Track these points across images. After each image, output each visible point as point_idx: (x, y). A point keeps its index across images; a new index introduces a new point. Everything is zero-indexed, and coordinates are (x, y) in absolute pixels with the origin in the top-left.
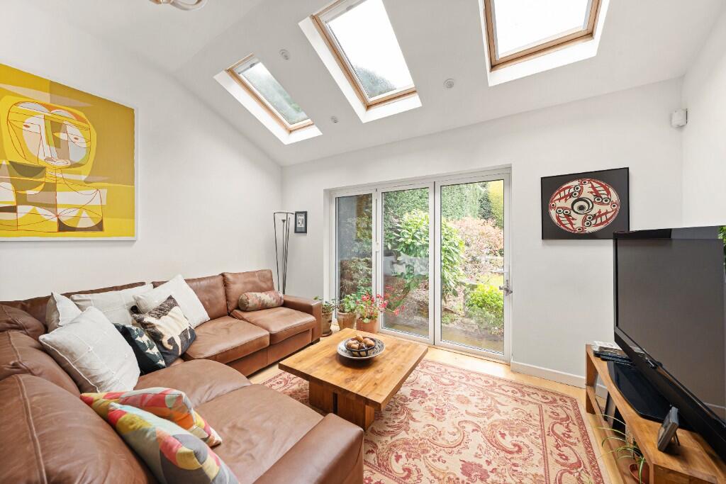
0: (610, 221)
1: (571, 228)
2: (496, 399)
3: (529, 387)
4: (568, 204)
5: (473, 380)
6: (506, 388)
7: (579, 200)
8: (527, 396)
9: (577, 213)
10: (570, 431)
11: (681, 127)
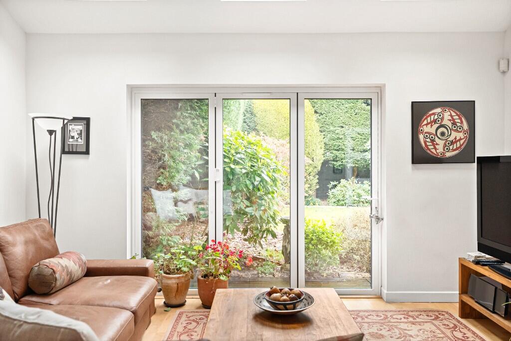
0: (463, 147)
1: (435, 153)
2: (399, 327)
3: (412, 311)
4: (432, 130)
5: (367, 317)
6: (399, 317)
7: (441, 126)
8: (417, 319)
9: (439, 138)
10: (465, 334)
11: (504, 72)
